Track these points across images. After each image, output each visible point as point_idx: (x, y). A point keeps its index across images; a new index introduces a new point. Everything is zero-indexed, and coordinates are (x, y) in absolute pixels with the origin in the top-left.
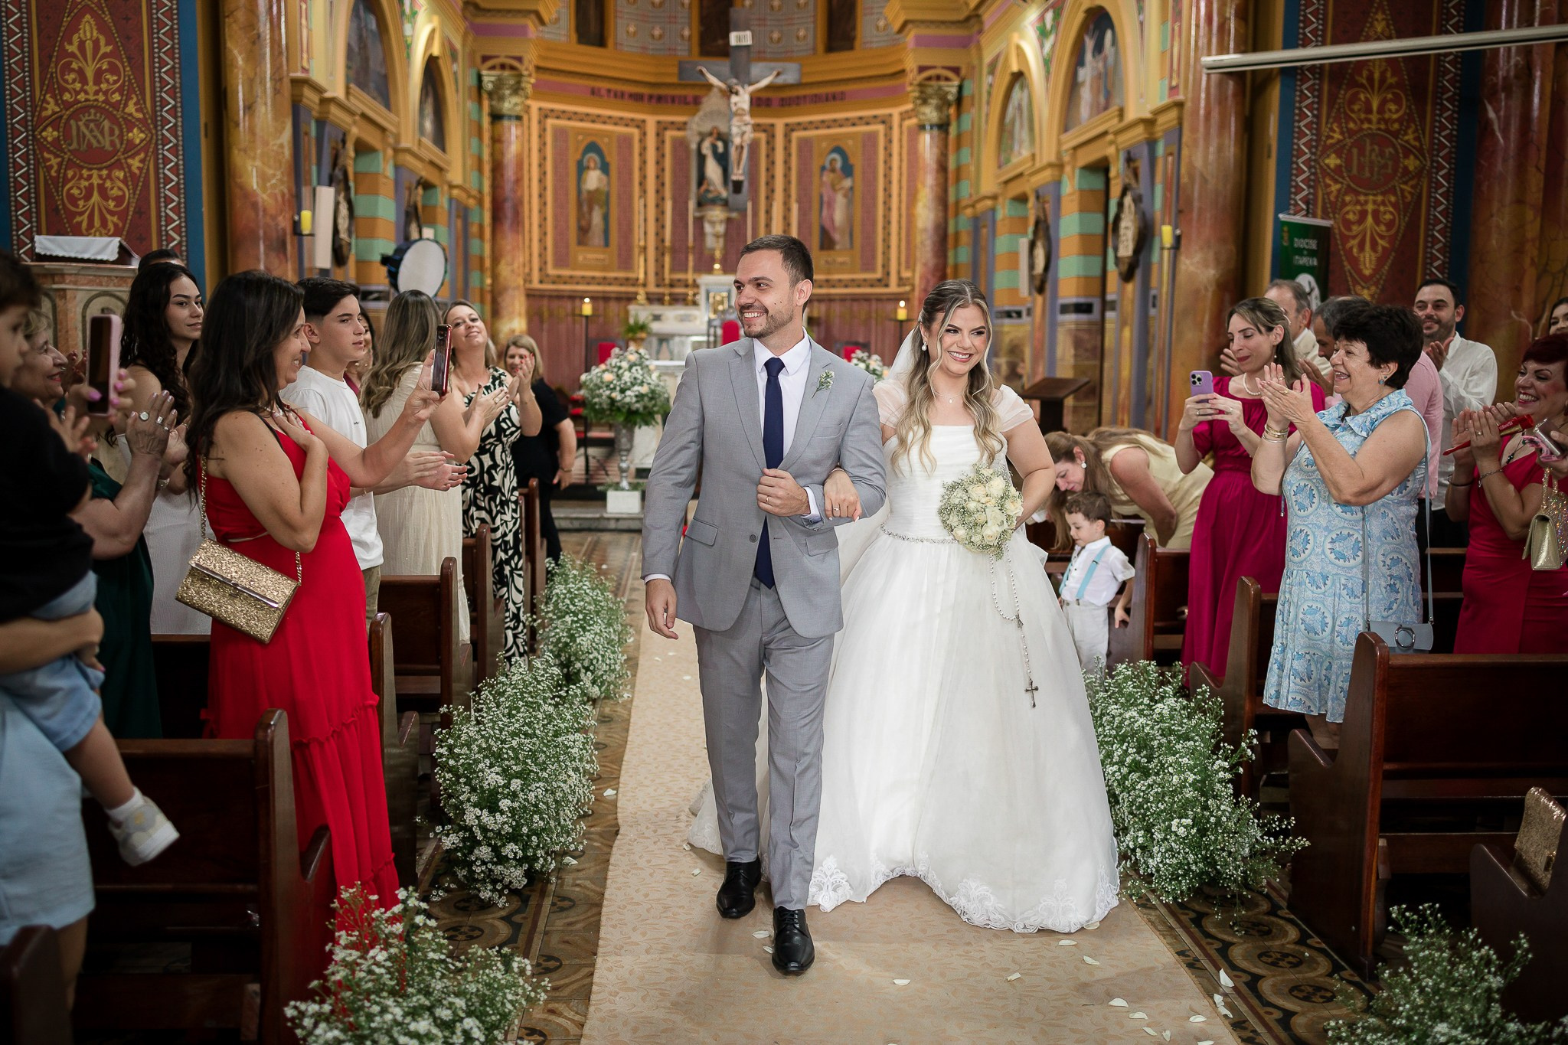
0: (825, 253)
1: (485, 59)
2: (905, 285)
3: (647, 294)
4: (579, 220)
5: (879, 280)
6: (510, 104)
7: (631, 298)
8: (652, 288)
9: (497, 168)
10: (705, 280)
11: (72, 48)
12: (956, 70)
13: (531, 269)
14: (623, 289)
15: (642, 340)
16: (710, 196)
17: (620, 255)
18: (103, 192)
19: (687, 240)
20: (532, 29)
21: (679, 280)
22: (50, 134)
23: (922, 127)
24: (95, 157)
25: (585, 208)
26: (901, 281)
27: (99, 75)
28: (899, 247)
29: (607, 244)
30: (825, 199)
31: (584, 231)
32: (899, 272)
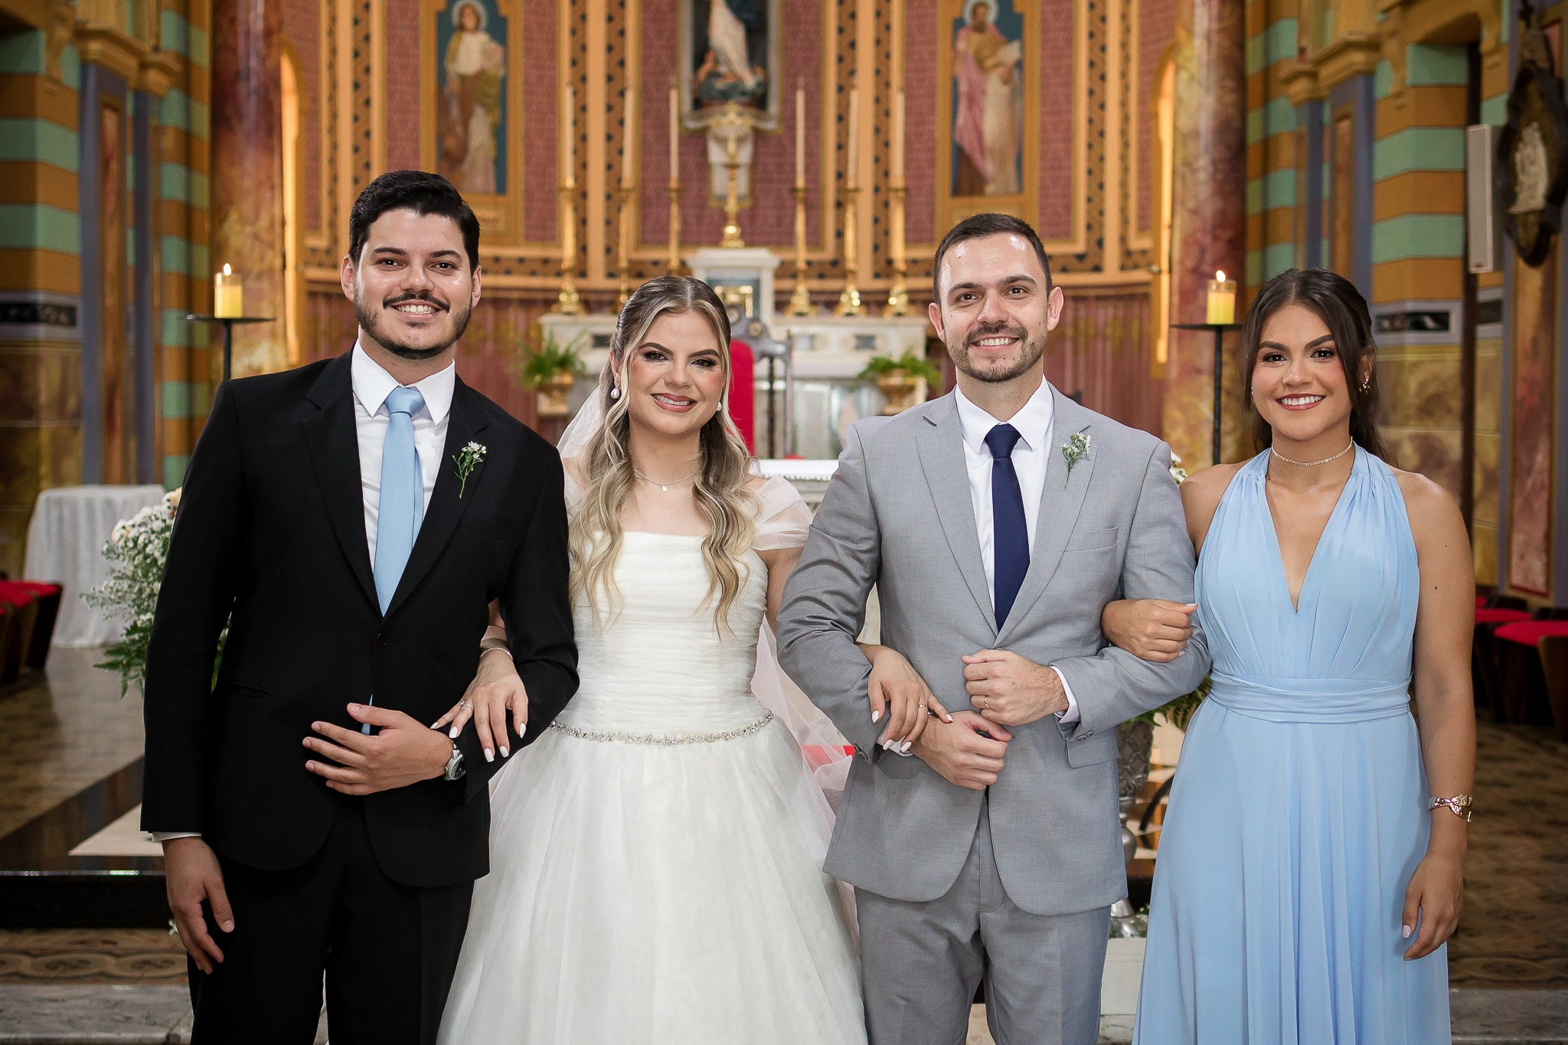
0: (963, 201)
2: (1136, 267)
3: (579, 291)
4: (440, 138)
5: (1080, 257)
7: (548, 301)
8: (597, 280)
10: (705, 262)
13: (335, 240)
14: (536, 282)
15: (564, 389)
16: (720, 85)
17: (528, 211)
19: (667, 179)
21: (656, 263)
25: (455, 112)
26: (1129, 259)
28: (1124, 184)
29: (501, 187)
30: (963, 87)
31: (451, 159)
32: (1123, 239)
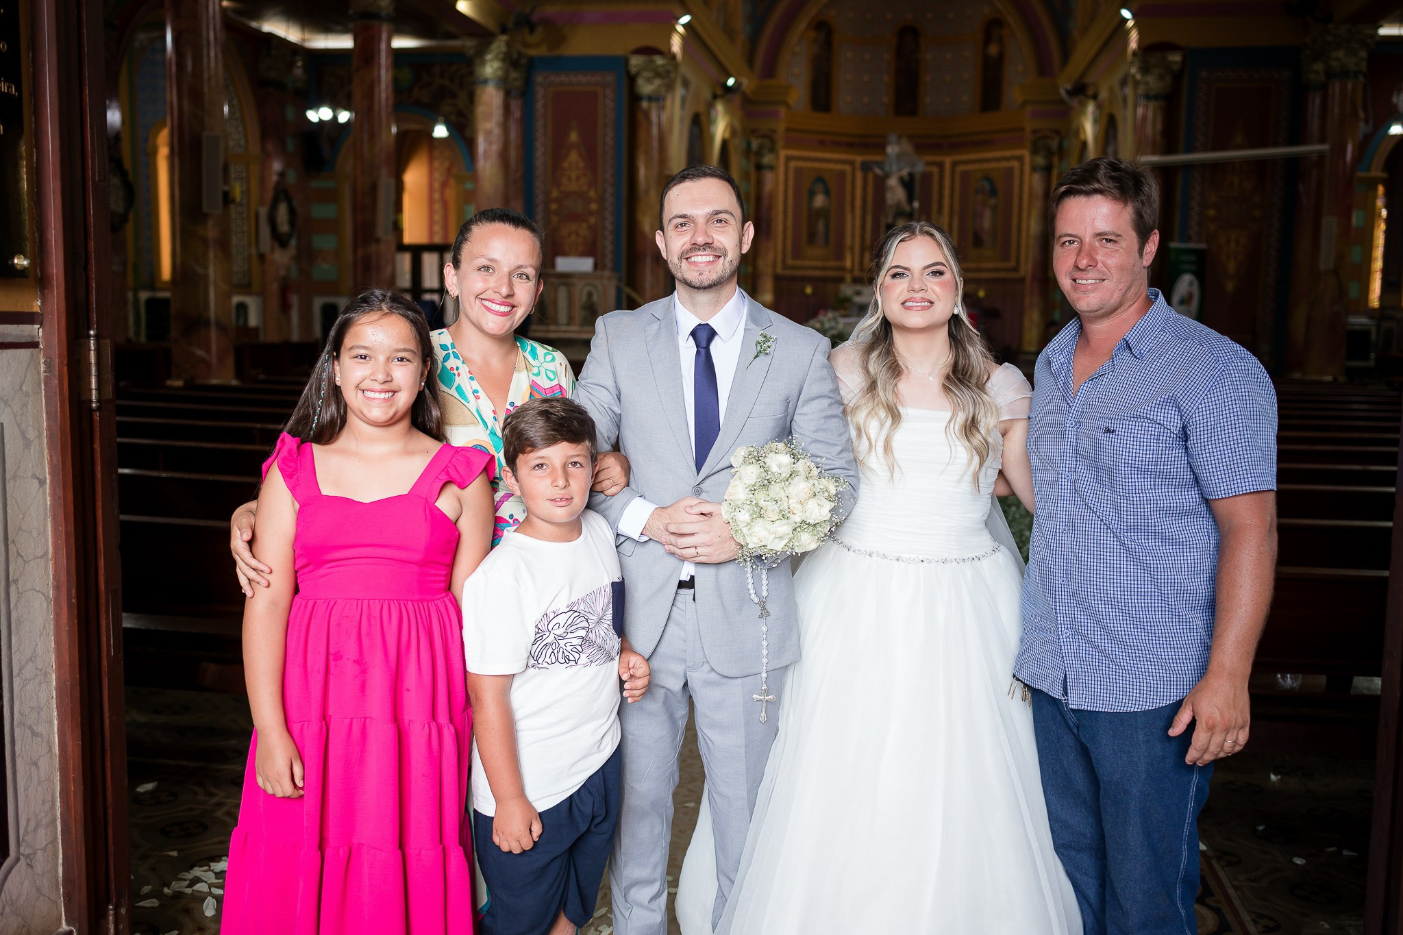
0: (977, 249)
1: (753, 131)
3: (852, 277)
5: (1015, 268)
6: (767, 159)
7: (840, 280)
8: (857, 273)
9: (759, 199)
11: (566, 165)
12: (1057, 132)
13: (776, 261)
14: (836, 274)
15: (848, 308)
17: (834, 252)
18: (578, 235)
20: (782, 110)
22: (554, 206)
23: (1034, 169)
24: (574, 217)
25: (813, 221)
27: (578, 179)
29: (827, 243)
30: (978, 212)
31: (812, 236)
